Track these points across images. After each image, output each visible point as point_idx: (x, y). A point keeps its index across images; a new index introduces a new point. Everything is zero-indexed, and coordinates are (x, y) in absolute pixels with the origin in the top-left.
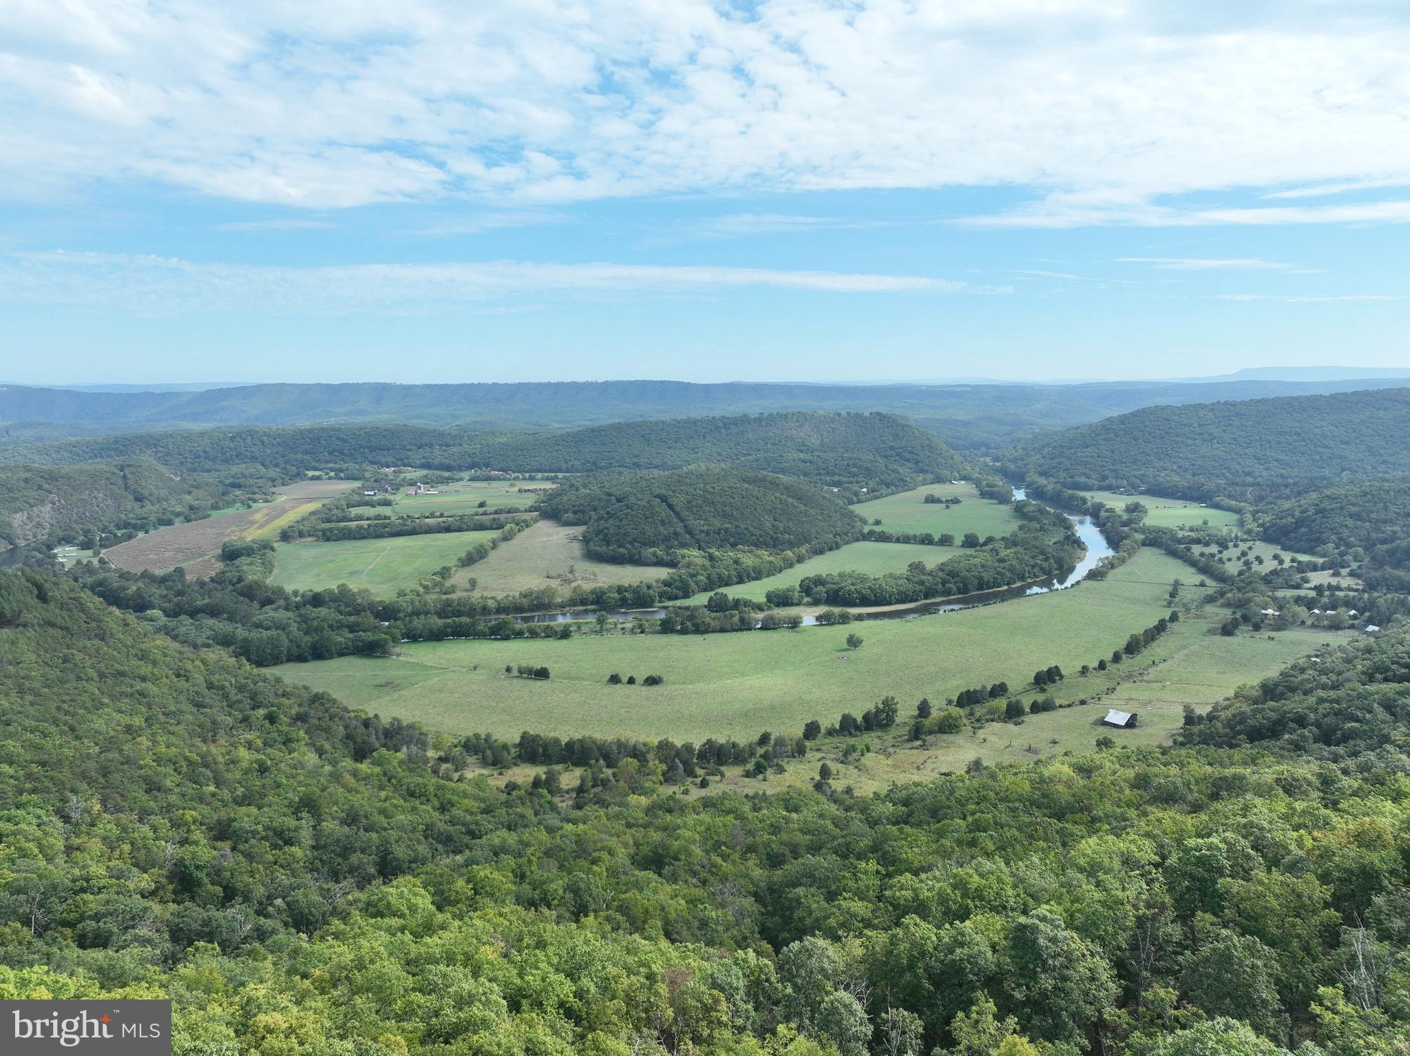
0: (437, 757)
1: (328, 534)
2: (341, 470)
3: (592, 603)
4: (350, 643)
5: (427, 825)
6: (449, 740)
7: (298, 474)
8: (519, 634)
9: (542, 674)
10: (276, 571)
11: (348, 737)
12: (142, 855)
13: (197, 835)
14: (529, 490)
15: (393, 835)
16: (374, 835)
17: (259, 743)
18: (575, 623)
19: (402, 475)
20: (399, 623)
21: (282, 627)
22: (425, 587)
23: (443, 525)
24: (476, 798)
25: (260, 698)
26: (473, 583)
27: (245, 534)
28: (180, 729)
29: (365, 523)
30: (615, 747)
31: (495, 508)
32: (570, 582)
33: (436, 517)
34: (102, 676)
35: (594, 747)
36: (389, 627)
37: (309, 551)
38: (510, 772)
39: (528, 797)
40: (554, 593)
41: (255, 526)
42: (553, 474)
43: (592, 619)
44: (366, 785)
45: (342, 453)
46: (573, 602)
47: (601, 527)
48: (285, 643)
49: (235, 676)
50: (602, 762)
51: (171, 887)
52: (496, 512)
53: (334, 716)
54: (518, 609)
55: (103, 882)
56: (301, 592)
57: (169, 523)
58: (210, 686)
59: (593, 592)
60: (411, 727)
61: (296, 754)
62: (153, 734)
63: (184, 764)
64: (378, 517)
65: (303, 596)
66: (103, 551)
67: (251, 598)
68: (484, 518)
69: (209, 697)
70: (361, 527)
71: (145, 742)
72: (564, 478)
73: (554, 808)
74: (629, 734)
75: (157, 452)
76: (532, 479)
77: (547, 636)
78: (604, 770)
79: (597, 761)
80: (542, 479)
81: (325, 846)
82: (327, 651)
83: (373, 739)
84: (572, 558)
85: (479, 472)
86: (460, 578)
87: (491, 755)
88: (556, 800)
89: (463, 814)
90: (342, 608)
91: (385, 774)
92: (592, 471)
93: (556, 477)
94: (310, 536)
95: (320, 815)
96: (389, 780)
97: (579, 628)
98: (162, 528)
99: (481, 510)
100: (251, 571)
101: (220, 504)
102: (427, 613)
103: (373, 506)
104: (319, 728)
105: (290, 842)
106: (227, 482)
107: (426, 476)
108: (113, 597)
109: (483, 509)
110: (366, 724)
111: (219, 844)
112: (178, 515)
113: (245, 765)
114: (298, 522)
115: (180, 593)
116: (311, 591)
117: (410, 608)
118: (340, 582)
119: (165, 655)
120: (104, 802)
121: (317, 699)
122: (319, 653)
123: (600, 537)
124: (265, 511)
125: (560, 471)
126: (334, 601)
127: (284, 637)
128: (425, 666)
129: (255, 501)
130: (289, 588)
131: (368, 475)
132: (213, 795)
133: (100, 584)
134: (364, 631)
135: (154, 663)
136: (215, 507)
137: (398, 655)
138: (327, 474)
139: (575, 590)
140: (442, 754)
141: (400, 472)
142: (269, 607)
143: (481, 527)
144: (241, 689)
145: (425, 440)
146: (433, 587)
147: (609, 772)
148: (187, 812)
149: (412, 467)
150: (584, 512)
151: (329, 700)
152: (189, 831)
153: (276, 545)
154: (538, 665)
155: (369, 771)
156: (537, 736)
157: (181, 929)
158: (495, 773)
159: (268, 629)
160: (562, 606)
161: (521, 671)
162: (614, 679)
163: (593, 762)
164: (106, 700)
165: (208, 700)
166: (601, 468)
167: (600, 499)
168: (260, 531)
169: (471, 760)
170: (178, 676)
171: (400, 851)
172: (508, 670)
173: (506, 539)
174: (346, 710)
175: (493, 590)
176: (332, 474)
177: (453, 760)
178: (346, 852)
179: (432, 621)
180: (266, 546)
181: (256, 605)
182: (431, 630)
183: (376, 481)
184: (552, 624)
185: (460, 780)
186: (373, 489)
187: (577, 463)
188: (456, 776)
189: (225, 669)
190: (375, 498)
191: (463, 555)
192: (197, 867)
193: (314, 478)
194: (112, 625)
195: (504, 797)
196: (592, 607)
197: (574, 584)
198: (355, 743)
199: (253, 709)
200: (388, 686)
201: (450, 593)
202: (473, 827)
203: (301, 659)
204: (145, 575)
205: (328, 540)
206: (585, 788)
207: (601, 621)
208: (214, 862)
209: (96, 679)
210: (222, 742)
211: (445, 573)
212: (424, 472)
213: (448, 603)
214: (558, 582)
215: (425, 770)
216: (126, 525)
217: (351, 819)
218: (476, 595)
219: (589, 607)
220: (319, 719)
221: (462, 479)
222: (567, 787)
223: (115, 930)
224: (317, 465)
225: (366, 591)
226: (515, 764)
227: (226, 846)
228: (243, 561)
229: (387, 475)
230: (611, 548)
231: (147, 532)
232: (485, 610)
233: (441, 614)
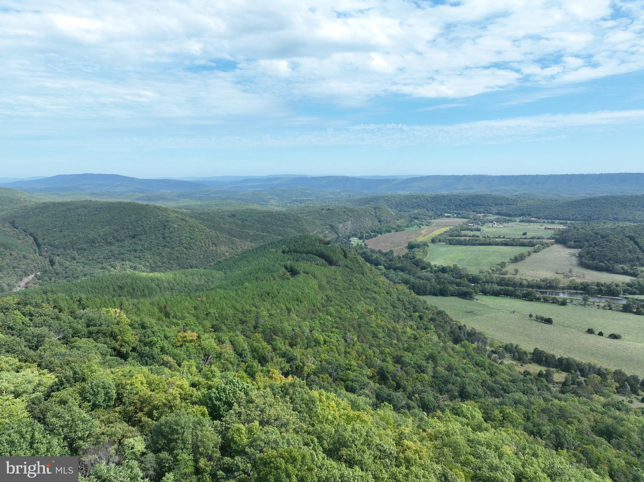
0: (491, 350)
1: (451, 241)
2: (459, 214)
3: (581, 289)
4: (456, 291)
5: (483, 380)
6: (497, 344)
7: (441, 215)
8: (538, 299)
9: (549, 321)
10: (428, 256)
11: (451, 332)
12: (369, 361)
13: (389, 359)
14: (550, 229)
15: (467, 381)
16: (459, 379)
17: (415, 327)
18: (570, 298)
19: (487, 218)
20: (479, 285)
21: (428, 280)
22: (493, 270)
23: (504, 242)
24: (508, 374)
25: (417, 308)
26: (516, 271)
27: (417, 238)
28: (386, 315)
29: (467, 238)
30: (587, 367)
31: (531, 236)
32: (569, 277)
33: (501, 238)
34: (362, 289)
35: (575, 364)
36: (474, 286)
37: (443, 248)
38: (527, 366)
39: (535, 380)
40: (559, 282)
41: (422, 236)
42: (564, 221)
43: (580, 298)
44: (457, 355)
45: (460, 206)
46: (569, 288)
47: (590, 251)
48: (429, 287)
49: (409, 297)
50: (578, 373)
51: (378, 377)
52: (531, 238)
53: (446, 322)
54: (539, 287)
55: (355, 368)
56: (438, 265)
57: (390, 232)
58: (399, 300)
59: (581, 284)
60: (480, 333)
61: (429, 335)
62: (377, 315)
63: (386, 329)
64: (474, 236)
65: (438, 268)
66: (366, 241)
67: (417, 266)
68: (525, 240)
69: (398, 304)
70: (465, 240)
71: (374, 317)
72: (571, 223)
73: (548, 389)
74: (596, 362)
75: (388, 203)
76: (552, 223)
77: (553, 303)
78: (580, 377)
79: (576, 371)
80: (558, 223)
81: (437, 377)
82: (446, 293)
83: (462, 335)
84: (571, 265)
85: (525, 218)
86: (510, 268)
87: (517, 355)
88: (550, 385)
89: (501, 380)
90: (454, 275)
91: (466, 352)
92: (588, 220)
93: (566, 223)
94: (443, 242)
95: (436, 363)
96: (468, 356)
97: (572, 301)
98: (387, 233)
99: (524, 237)
100: (419, 254)
101: (409, 225)
102: (492, 282)
103: (472, 231)
104: (440, 326)
105: (423, 372)
106: (413, 216)
107: (498, 219)
108: (368, 259)
109: (525, 236)
110: (460, 328)
111: (396, 365)
112: (393, 229)
113: (409, 335)
114: (439, 235)
115: (391, 260)
116: (442, 266)
117: (485, 279)
118: (454, 263)
119: (384, 284)
120: (358, 337)
121: (440, 313)
122: (443, 293)
123: (589, 255)
124: (426, 229)
125: (569, 219)
126: (451, 271)
127: (429, 284)
128: (489, 307)
129: (422, 225)
130: (433, 263)
131: (471, 217)
132: (396, 344)
133: (364, 253)
134: (463, 287)
135: (380, 287)
136: (407, 227)
137: (477, 300)
138: (453, 215)
139: (571, 281)
140: (494, 349)
141: (486, 216)
142: (424, 270)
143: (523, 245)
144: (410, 303)
145: (499, 202)
146: (496, 271)
147: (583, 379)
148: (386, 349)
149: (492, 214)
150: (580, 242)
151: (445, 315)
152: (386, 356)
153: (429, 244)
154: (546, 316)
155: (459, 349)
156: (543, 351)
157: (380, 395)
158: (519, 364)
159: (423, 279)
160: (563, 288)
161: (537, 318)
162: (590, 331)
163: (573, 371)
164: (362, 299)
165: (397, 305)
166: (593, 219)
167: (591, 236)
168: (424, 238)
169: (507, 355)
170: (387, 293)
171: (470, 389)
172: (531, 316)
173: (535, 252)
174: (451, 320)
175: (526, 276)
176: (455, 215)
177: (499, 353)
178: (446, 382)
179: (494, 286)
180: (425, 244)
181: (419, 269)
182: (493, 291)
183: (474, 220)
184: (556, 297)
185: (501, 363)
186: (472, 223)
187: (579, 216)
188: (499, 361)
189: (404, 293)
190: (473, 227)
191: (513, 257)
192: (388, 372)
193: (447, 217)
194: (367, 270)
195: (522, 377)
196: (581, 292)
197: (571, 279)
198: (454, 335)
199: (414, 312)
200: (471, 313)
201: (504, 275)
202: (505, 387)
203: (435, 294)
204: (380, 252)
205: (451, 244)
206: (567, 384)
207: (585, 300)
208: (394, 372)
209: (360, 290)
210: (401, 323)
211: (503, 265)
212: (497, 217)
213: (503, 279)
214: (562, 276)
215: (484, 355)
216: (375, 231)
217: (450, 368)
218: (517, 277)
219: (579, 291)
220: (440, 322)
221: (515, 221)
222: (557, 381)
223: (358, 388)
224: (449, 211)
225: (465, 268)
226: (529, 363)
227: (399, 366)
228: (416, 250)
229: (480, 217)
230: (595, 262)
231: (381, 235)
232: (521, 285)
233: (499, 284)
